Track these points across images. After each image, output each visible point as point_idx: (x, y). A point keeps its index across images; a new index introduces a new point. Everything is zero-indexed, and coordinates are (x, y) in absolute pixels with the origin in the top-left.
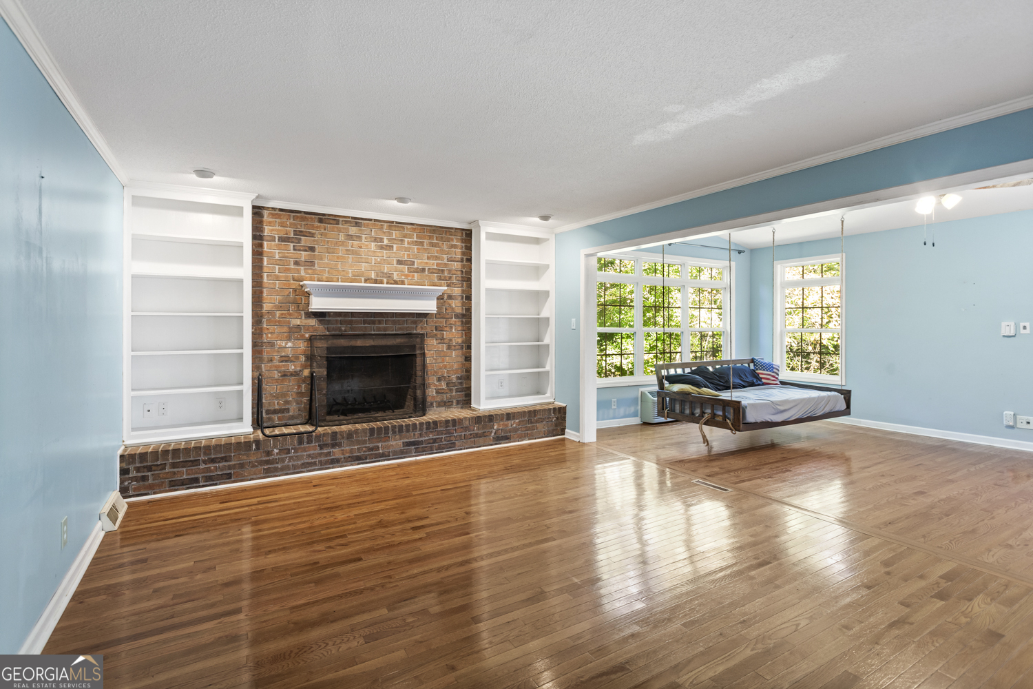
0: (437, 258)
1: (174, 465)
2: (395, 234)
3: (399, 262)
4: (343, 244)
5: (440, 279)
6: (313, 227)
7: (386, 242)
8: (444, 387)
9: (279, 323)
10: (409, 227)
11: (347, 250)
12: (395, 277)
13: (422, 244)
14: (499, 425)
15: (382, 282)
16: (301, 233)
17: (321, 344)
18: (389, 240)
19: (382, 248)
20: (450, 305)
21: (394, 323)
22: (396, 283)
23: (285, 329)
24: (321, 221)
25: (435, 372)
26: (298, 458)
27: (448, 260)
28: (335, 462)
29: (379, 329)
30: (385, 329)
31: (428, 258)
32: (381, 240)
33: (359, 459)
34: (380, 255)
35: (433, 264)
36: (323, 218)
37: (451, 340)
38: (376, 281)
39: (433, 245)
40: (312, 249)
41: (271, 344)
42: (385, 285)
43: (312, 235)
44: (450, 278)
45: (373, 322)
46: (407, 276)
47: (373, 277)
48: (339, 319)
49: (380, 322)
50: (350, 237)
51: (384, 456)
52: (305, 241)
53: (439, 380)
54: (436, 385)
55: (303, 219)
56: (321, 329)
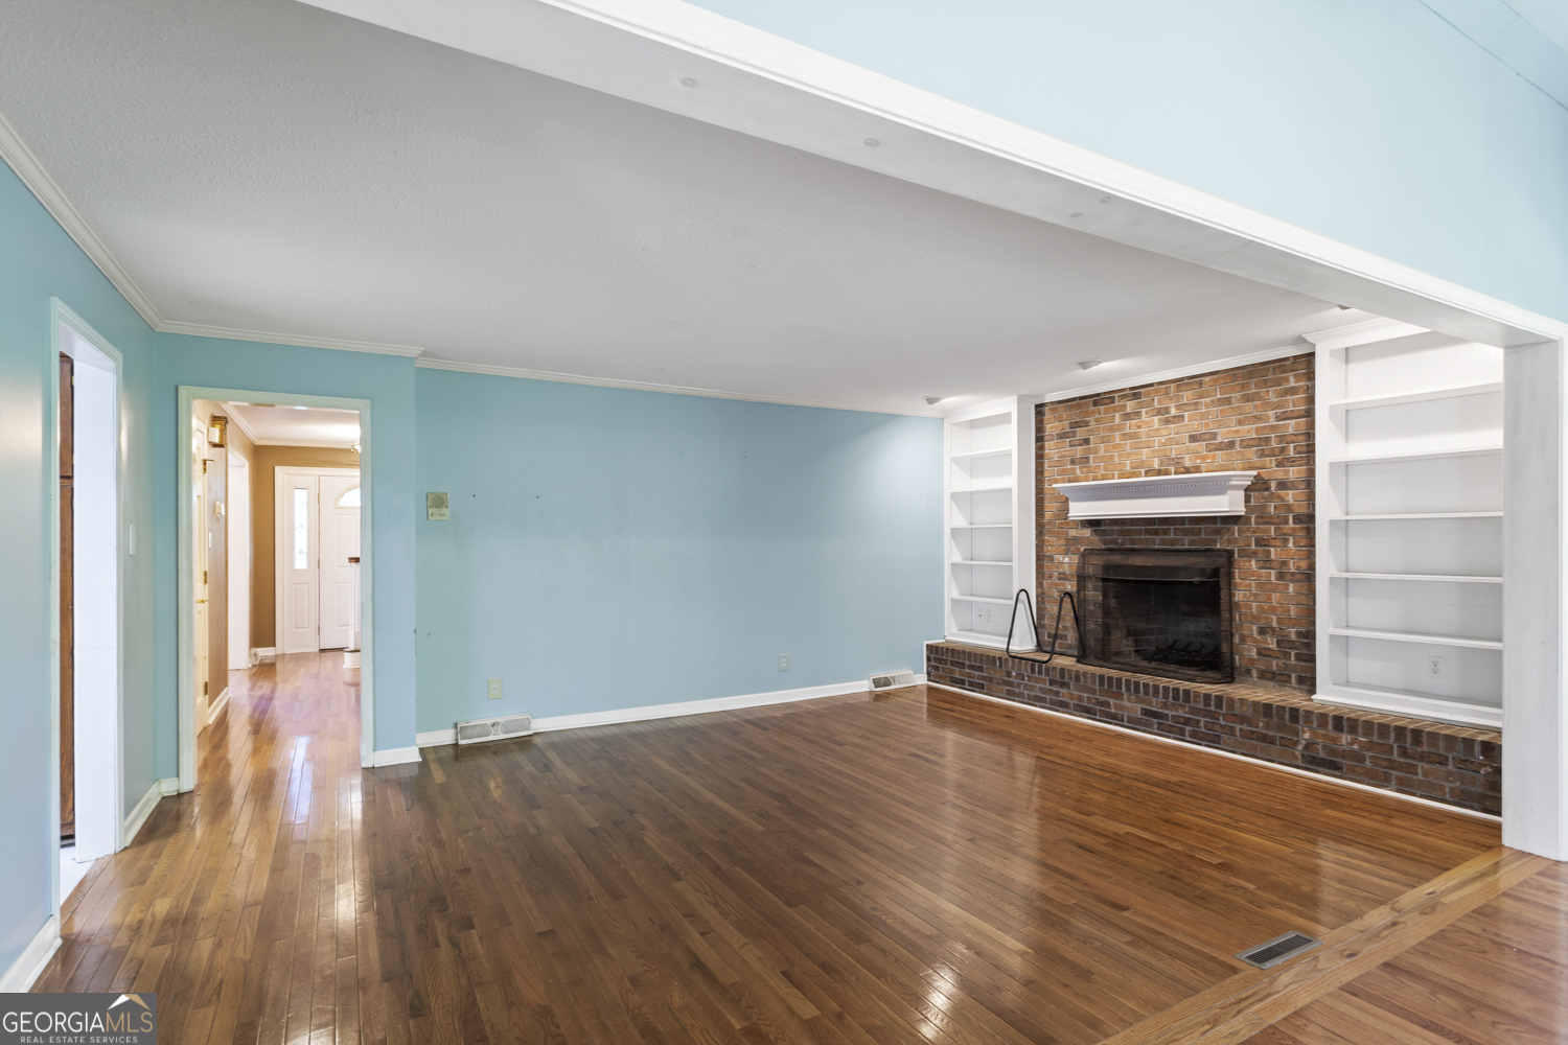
0: (1257, 419)
2: (1187, 396)
3: (1193, 439)
4: (1120, 428)
5: (1262, 455)
6: (1088, 414)
7: (1173, 412)
8: (1273, 646)
9: (1057, 534)
10: (1207, 379)
11: (1124, 435)
12: (1188, 463)
13: (1228, 401)
14: (1314, 733)
15: (1167, 473)
16: (1075, 425)
17: (1097, 561)
18: (1178, 407)
19: (1167, 421)
20: (1282, 499)
21: (1185, 532)
22: (1188, 471)
23: (1063, 542)
24: (1096, 404)
25: (1254, 617)
26: (1031, 688)
27: (1278, 418)
28: (1062, 706)
29: (1163, 542)
30: (1173, 542)
31: (1240, 423)
32: (1167, 410)
34: (1164, 432)
35: (1248, 431)
36: (1098, 400)
37: (1285, 563)
38: (1159, 473)
39: (1248, 399)
40: (1087, 441)
41: (1051, 558)
42: (1173, 477)
43: (1087, 424)
44: (1283, 450)
45: (1156, 532)
46: (1204, 458)
47: (1156, 466)
48: (1116, 528)
49: (1165, 532)
50: (1127, 416)
51: (1114, 718)
52: (1081, 433)
53: (1262, 631)
54: (1255, 640)
55: (1079, 407)
56: (1097, 542)
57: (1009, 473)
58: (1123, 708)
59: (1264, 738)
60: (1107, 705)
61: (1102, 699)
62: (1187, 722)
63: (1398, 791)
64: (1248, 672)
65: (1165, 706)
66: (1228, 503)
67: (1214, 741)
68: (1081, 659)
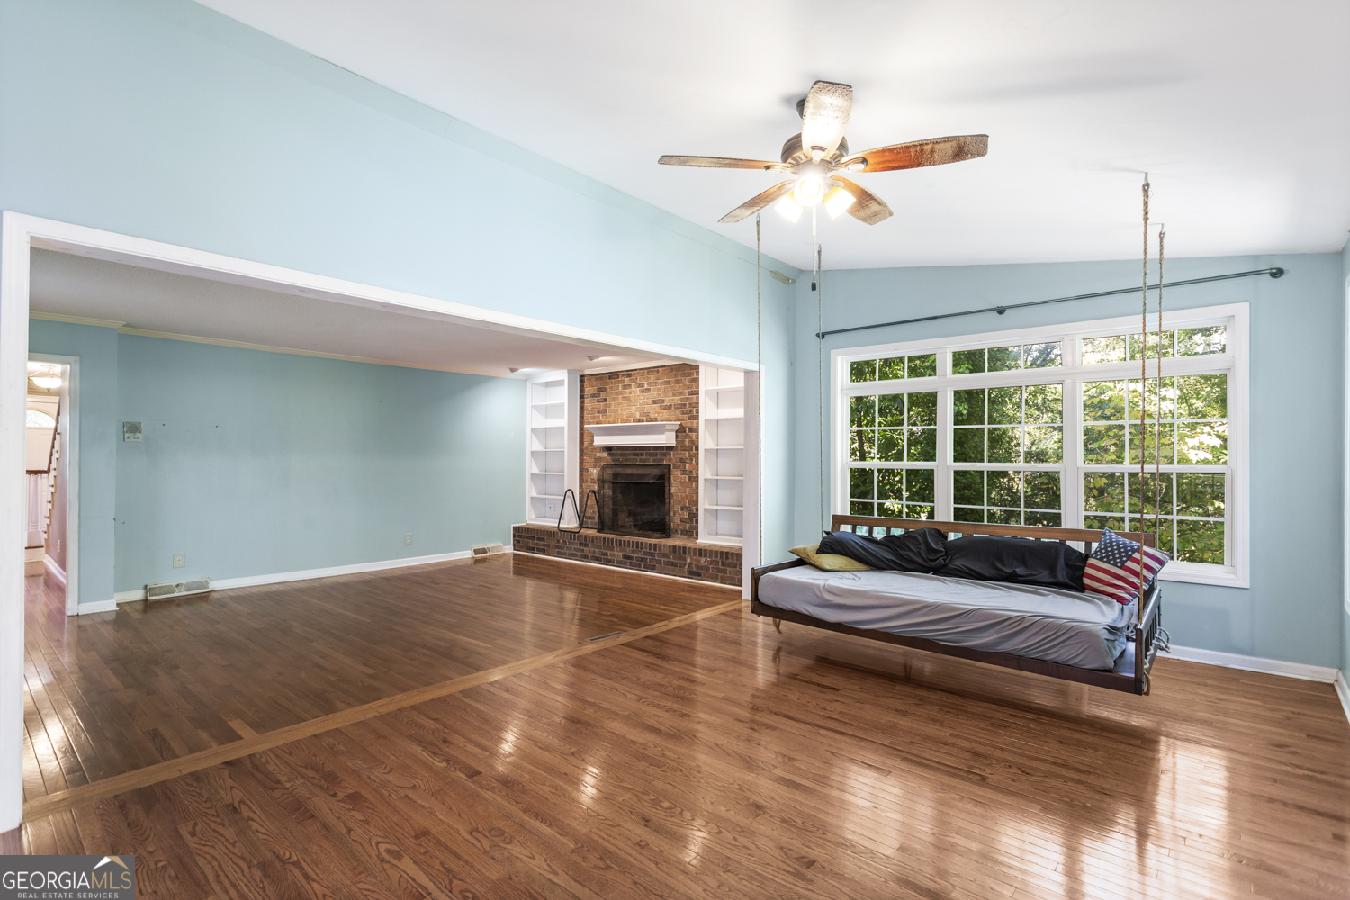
0: (681, 393)
1: (528, 537)
2: (652, 378)
3: (655, 402)
4: (621, 393)
5: (683, 413)
6: (606, 384)
7: (646, 386)
8: (686, 517)
9: (590, 456)
10: (660, 369)
11: (623, 397)
12: (652, 416)
13: (669, 382)
14: (692, 559)
15: (643, 421)
16: (600, 390)
17: (610, 471)
18: (648, 384)
19: (643, 391)
20: (690, 437)
21: (651, 455)
22: (652, 421)
23: (593, 460)
24: (610, 378)
25: (679, 501)
26: (570, 549)
27: (690, 394)
28: (585, 558)
29: (641, 460)
30: (645, 460)
31: (674, 395)
32: (643, 385)
33: (598, 560)
34: (642, 397)
35: (677, 400)
36: (612, 376)
37: (691, 472)
38: (640, 421)
39: (678, 382)
40: (605, 400)
41: (587, 470)
42: (645, 423)
43: (606, 389)
44: (691, 411)
45: (637, 455)
46: (659, 413)
47: (638, 417)
48: (619, 452)
49: (642, 455)
50: (625, 387)
51: (610, 562)
52: (603, 394)
53: (682, 509)
54: (679, 514)
55: (602, 378)
56: (610, 460)
57: (563, 417)
58: (614, 555)
59: (674, 564)
60: (606, 554)
61: (604, 551)
62: (642, 560)
63: (721, 583)
64: (676, 531)
65: (633, 552)
66: (667, 439)
67: (653, 569)
68: (600, 531)
